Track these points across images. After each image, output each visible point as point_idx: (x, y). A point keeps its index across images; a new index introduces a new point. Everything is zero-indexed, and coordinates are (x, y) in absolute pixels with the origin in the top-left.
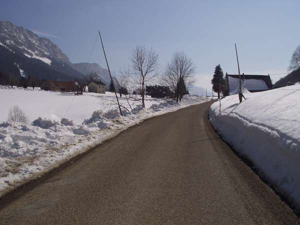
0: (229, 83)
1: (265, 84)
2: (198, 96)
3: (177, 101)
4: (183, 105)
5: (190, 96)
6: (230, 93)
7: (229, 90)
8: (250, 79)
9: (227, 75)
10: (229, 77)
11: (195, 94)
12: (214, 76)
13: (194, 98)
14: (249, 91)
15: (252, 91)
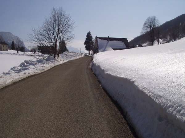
0: (98, 43)
1: (124, 45)
2: (75, 53)
3: (55, 57)
4: (61, 60)
5: (69, 53)
6: (99, 51)
7: (98, 48)
8: (113, 40)
9: (97, 38)
10: (98, 39)
11: (73, 51)
12: (86, 39)
13: (72, 54)
14: (113, 49)
15: (115, 49)
